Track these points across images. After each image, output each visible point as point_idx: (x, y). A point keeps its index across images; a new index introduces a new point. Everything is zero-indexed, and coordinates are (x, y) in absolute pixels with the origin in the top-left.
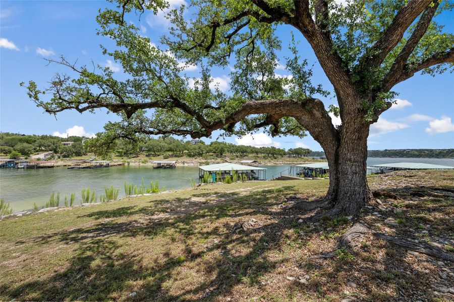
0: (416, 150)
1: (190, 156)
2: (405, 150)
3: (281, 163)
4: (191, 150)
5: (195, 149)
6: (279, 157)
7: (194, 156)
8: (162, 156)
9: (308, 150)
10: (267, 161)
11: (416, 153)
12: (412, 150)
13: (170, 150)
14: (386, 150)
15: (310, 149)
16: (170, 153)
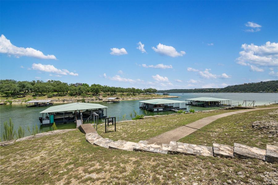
0: (208, 89)
1: (71, 95)
2: (203, 89)
3: (137, 98)
4: (73, 90)
5: (76, 90)
6: (137, 94)
7: (74, 95)
8: (46, 96)
9: (155, 89)
10: (128, 97)
11: (208, 90)
12: (207, 89)
13: (55, 91)
14: (195, 89)
15: (156, 89)
16: (55, 93)
